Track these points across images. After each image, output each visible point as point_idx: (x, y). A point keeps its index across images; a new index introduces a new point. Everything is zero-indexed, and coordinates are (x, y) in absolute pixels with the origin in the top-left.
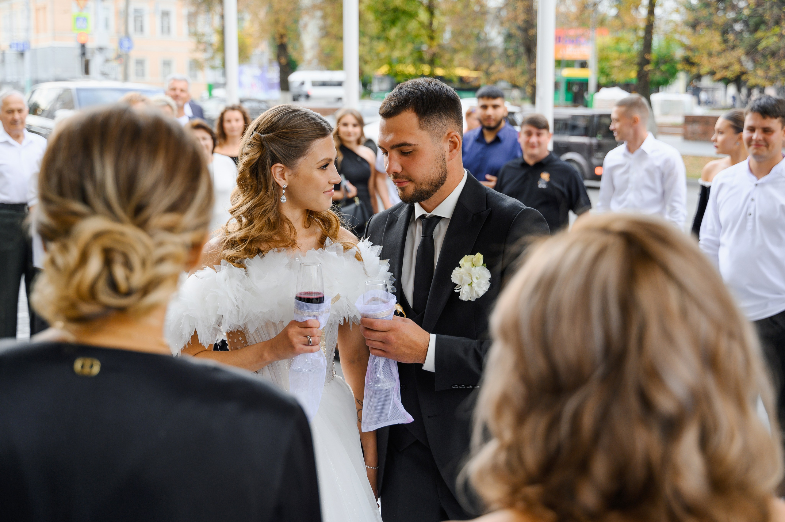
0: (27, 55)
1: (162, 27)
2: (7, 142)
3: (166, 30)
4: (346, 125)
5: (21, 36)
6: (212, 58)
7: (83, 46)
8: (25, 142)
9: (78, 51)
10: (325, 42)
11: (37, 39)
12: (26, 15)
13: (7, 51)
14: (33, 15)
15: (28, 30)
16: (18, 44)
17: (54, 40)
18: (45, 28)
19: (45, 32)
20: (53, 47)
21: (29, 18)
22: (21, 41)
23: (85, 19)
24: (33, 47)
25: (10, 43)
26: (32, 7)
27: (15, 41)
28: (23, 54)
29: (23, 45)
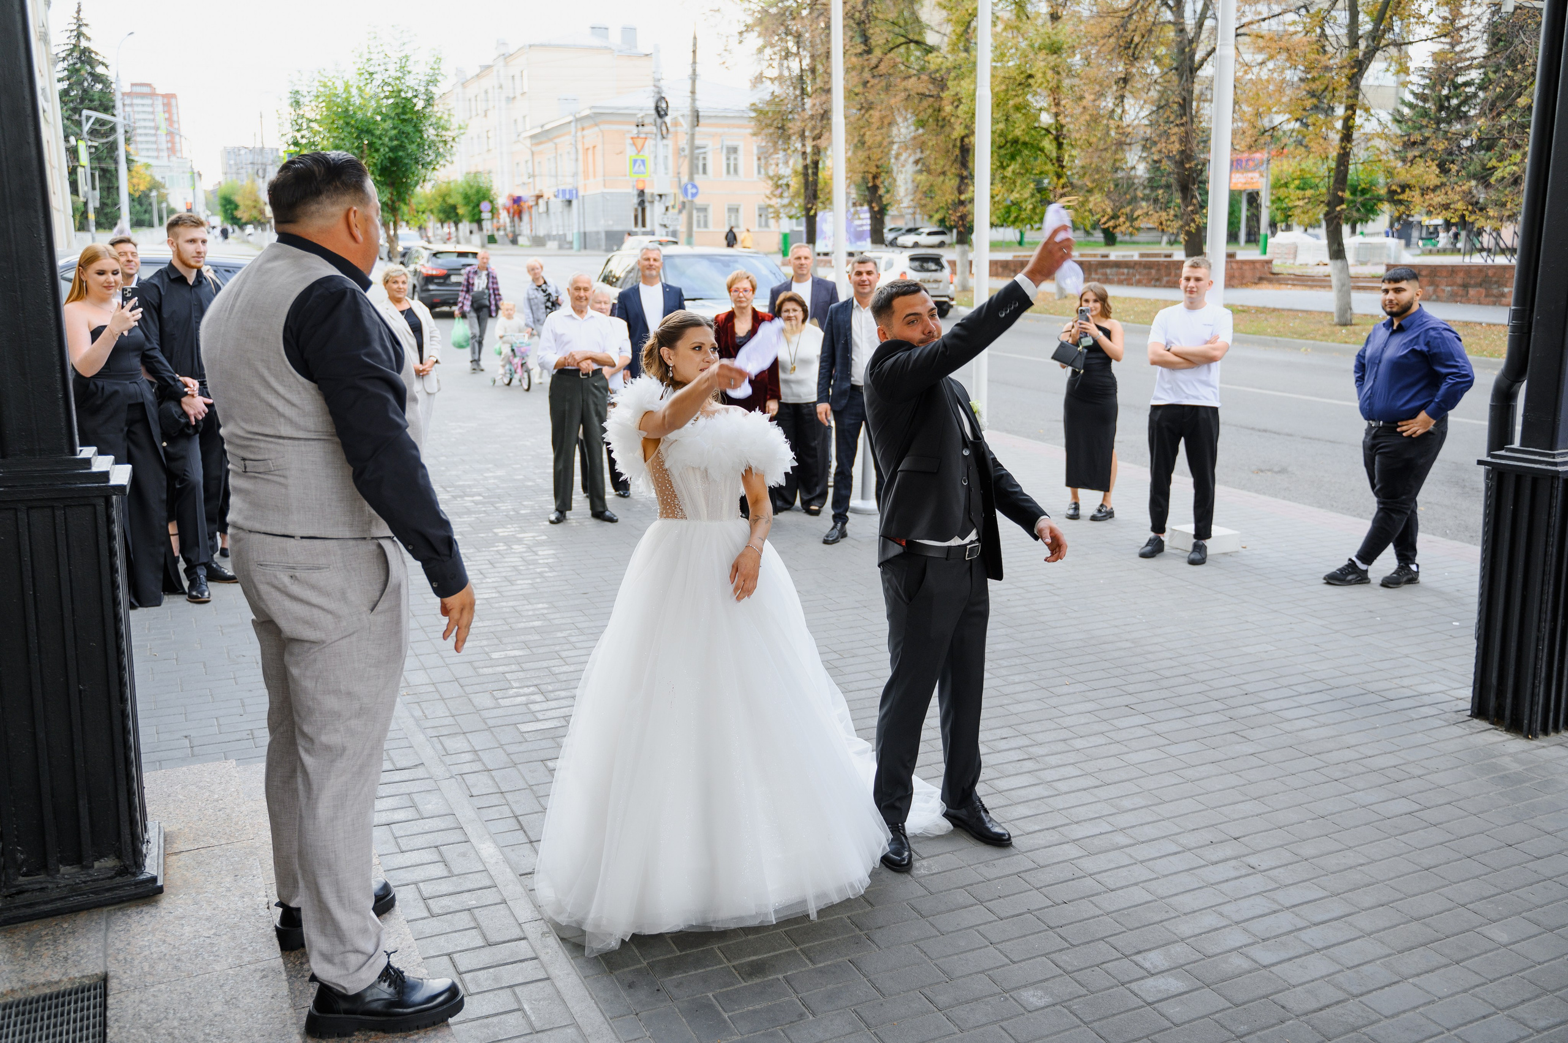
0: (575, 203)
1: (728, 165)
2: (571, 316)
3: (732, 169)
4: (1087, 301)
5: (567, 183)
6: (790, 204)
7: (642, 193)
8: (586, 317)
9: (635, 200)
10: (922, 177)
11: (585, 185)
12: (573, 156)
13: (553, 199)
14: (581, 157)
15: (575, 175)
16: (564, 191)
17: (605, 186)
18: (594, 172)
19: (595, 176)
20: (603, 193)
21: (577, 160)
22: (568, 187)
23: (643, 162)
24: (581, 193)
25: (555, 189)
26: (580, 146)
27: (561, 187)
28: (570, 202)
29: (570, 191)
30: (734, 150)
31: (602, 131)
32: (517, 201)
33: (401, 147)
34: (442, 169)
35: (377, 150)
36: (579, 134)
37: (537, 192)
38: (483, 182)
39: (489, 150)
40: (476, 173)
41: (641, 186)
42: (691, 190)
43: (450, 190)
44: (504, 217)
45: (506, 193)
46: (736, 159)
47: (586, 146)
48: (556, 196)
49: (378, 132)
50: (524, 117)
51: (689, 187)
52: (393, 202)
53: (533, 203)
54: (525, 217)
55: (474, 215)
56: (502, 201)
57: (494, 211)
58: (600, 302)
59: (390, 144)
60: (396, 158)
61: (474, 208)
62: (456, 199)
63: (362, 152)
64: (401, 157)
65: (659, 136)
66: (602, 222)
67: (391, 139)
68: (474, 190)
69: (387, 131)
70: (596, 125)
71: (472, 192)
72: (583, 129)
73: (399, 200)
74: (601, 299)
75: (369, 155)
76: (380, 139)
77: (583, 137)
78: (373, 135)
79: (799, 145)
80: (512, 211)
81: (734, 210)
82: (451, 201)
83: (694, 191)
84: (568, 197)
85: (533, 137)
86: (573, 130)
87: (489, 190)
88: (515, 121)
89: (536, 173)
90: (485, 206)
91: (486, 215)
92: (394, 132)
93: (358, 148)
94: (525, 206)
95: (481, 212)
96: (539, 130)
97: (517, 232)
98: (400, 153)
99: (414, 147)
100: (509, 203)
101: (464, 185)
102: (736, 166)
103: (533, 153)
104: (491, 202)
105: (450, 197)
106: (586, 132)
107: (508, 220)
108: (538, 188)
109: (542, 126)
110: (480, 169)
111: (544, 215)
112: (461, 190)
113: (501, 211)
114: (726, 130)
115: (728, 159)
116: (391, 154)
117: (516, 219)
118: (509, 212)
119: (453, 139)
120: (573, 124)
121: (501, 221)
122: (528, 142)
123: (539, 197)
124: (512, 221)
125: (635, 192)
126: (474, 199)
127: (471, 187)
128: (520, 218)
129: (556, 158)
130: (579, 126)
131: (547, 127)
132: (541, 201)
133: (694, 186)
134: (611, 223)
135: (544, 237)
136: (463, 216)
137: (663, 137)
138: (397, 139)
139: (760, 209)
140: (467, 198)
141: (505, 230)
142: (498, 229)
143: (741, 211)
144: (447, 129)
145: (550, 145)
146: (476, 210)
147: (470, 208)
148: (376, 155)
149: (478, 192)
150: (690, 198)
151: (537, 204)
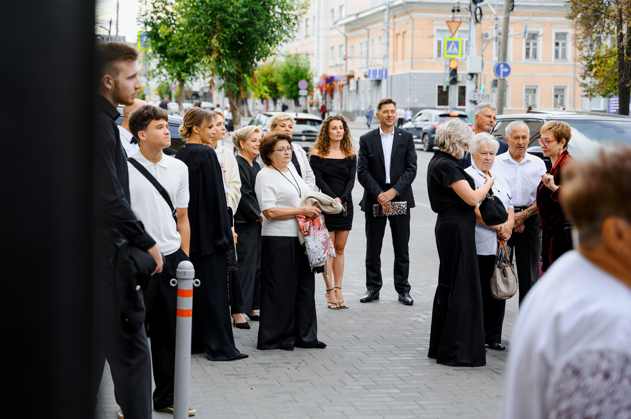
0: (383, 82)
5: (378, 65)
7: (454, 72)
11: (394, 66)
12: (384, 40)
13: (363, 78)
14: (391, 41)
15: (386, 57)
16: (375, 72)
17: (412, 67)
18: (403, 54)
19: (403, 58)
20: (410, 73)
21: (388, 44)
22: (378, 68)
23: (457, 43)
24: (390, 74)
25: (366, 70)
26: (391, 32)
27: (372, 69)
28: (379, 82)
29: (381, 72)
30: (534, 36)
31: (412, 18)
32: (330, 80)
33: (251, 23)
34: (284, 44)
35: (228, 26)
36: (391, 21)
37: (348, 73)
38: (302, 64)
39: (307, 36)
40: (297, 55)
41: (453, 66)
42: (503, 70)
43: (273, 70)
44: (317, 94)
45: (320, 74)
46: (535, 44)
47: (397, 32)
48: (366, 76)
49: (231, 9)
50: (341, 7)
51: (502, 66)
52: (239, 73)
53: (345, 82)
54: (337, 95)
55: (292, 92)
56: (316, 80)
57: (310, 89)
58: (486, 153)
59: (240, 20)
60: (244, 34)
61: (292, 86)
62: (277, 78)
63: (215, 27)
64: (249, 32)
65: (473, 20)
66: (409, 99)
67: (242, 16)
68: (293, 71)
69: (239, 8)
70: (407, 13)
71: (291, 72)
72: (395, 17)
73: (244, 72)
74: (487, 150)
75: (222, 30)
76: (232, 16)
77: (394, 24)
78: (225, 12)
79: (614, 27)
80: (324, 89)
81: (532, 91)
82: (273, 80)
83: (506, 70)
84: (378, 77)
85: (346, 25)
86: (386, 17)
87: (306, 70)
88: (333, 11)
89: (349, 55)
90: (302, 84)
91: (303, 92)
92: (245, 10)
93: (211, 24)
94: (337, 85)
95: (298, 89)
96: (354, 18)
97: (328, 108)
98: (249, 29)
99: (262, 23)
100: (323, 82)
101: (284, 65)
102: (535, 51)
103: (346, 37)
104: (308, 81)
105: (272, 76)
106: (397, 20)
107: (320, 97)
108: (350, 68)
109: (358, 14)
110: (299, 52)
111: (354, 93)
112: (282, 70)
113: (315, 89)
114: (527, 18)
115: (528, 44)
116: (240, 30)
117: (328, 96)
118: (321, 90)
119: (296, 18)
120: (386, 13)
121: (315, 98)
122: (343, 29)
123: (350, 77)
124: (325, 98)
125: (448, 71)
126: (293, 77)
127: (291, 67)
128: (332, 96)
129: (367, 42)
130: (391, 14)
131: (361, 16)
132: (352, 81)
133: (506, 66)
134: (416, 100)
135: (353, 112)
136: (282, 93)
137: (477, 21)
138: (247, 17)
139: (556, 90)
140: (287, 76)
141: (317, 106)
142: (311, 105)
143: (538, 91)
144: (291, 8)
145: (364, 31)
146: (294, 88)
147: (289, 86)
148: (226, 30)
149: (297, 72)
150: (501, 77)
151: (348, 83)
